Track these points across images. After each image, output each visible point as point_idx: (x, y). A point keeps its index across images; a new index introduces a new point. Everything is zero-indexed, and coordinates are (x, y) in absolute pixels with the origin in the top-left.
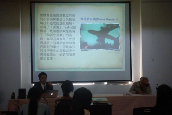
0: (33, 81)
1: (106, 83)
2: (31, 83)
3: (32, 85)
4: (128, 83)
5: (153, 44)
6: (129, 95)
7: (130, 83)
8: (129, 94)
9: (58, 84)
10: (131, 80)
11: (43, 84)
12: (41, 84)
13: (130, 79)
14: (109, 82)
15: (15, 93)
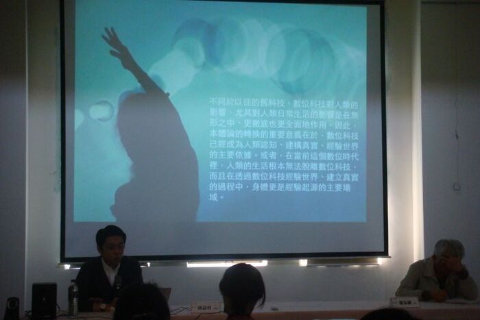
0: (68, 255)
1: (303, 263)
2: (59, 262)
3: (63, 267)
4: (376, 262)
5: (457, 137)
6: (410, 306)
7: (381, 261)
8: (410, 303)
9: (149, 264)
10: (385, 253)
11: (109, 265)
12: (106, 267)
13: (382, 250)
14: (313, 258)
15: (18, 299)
